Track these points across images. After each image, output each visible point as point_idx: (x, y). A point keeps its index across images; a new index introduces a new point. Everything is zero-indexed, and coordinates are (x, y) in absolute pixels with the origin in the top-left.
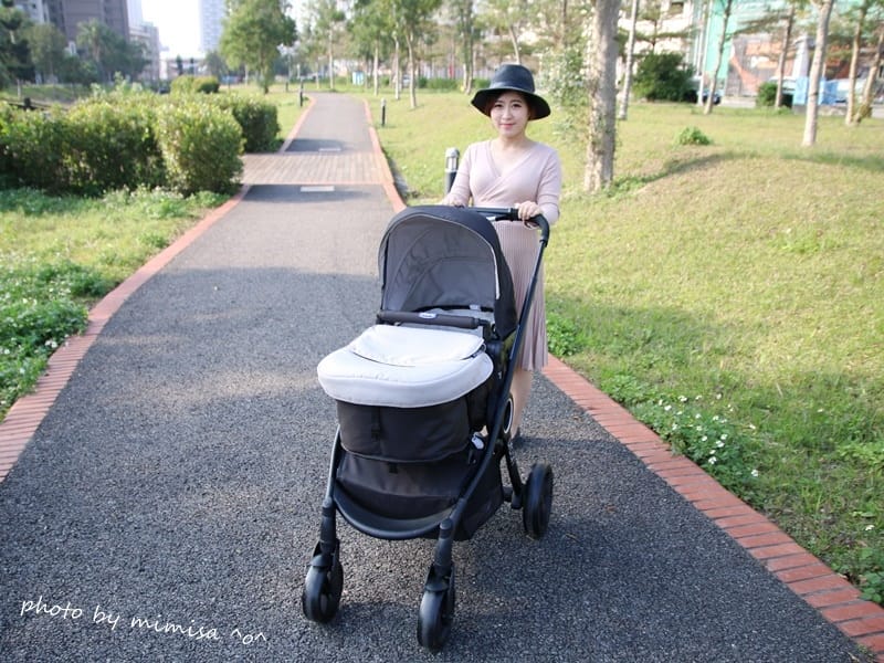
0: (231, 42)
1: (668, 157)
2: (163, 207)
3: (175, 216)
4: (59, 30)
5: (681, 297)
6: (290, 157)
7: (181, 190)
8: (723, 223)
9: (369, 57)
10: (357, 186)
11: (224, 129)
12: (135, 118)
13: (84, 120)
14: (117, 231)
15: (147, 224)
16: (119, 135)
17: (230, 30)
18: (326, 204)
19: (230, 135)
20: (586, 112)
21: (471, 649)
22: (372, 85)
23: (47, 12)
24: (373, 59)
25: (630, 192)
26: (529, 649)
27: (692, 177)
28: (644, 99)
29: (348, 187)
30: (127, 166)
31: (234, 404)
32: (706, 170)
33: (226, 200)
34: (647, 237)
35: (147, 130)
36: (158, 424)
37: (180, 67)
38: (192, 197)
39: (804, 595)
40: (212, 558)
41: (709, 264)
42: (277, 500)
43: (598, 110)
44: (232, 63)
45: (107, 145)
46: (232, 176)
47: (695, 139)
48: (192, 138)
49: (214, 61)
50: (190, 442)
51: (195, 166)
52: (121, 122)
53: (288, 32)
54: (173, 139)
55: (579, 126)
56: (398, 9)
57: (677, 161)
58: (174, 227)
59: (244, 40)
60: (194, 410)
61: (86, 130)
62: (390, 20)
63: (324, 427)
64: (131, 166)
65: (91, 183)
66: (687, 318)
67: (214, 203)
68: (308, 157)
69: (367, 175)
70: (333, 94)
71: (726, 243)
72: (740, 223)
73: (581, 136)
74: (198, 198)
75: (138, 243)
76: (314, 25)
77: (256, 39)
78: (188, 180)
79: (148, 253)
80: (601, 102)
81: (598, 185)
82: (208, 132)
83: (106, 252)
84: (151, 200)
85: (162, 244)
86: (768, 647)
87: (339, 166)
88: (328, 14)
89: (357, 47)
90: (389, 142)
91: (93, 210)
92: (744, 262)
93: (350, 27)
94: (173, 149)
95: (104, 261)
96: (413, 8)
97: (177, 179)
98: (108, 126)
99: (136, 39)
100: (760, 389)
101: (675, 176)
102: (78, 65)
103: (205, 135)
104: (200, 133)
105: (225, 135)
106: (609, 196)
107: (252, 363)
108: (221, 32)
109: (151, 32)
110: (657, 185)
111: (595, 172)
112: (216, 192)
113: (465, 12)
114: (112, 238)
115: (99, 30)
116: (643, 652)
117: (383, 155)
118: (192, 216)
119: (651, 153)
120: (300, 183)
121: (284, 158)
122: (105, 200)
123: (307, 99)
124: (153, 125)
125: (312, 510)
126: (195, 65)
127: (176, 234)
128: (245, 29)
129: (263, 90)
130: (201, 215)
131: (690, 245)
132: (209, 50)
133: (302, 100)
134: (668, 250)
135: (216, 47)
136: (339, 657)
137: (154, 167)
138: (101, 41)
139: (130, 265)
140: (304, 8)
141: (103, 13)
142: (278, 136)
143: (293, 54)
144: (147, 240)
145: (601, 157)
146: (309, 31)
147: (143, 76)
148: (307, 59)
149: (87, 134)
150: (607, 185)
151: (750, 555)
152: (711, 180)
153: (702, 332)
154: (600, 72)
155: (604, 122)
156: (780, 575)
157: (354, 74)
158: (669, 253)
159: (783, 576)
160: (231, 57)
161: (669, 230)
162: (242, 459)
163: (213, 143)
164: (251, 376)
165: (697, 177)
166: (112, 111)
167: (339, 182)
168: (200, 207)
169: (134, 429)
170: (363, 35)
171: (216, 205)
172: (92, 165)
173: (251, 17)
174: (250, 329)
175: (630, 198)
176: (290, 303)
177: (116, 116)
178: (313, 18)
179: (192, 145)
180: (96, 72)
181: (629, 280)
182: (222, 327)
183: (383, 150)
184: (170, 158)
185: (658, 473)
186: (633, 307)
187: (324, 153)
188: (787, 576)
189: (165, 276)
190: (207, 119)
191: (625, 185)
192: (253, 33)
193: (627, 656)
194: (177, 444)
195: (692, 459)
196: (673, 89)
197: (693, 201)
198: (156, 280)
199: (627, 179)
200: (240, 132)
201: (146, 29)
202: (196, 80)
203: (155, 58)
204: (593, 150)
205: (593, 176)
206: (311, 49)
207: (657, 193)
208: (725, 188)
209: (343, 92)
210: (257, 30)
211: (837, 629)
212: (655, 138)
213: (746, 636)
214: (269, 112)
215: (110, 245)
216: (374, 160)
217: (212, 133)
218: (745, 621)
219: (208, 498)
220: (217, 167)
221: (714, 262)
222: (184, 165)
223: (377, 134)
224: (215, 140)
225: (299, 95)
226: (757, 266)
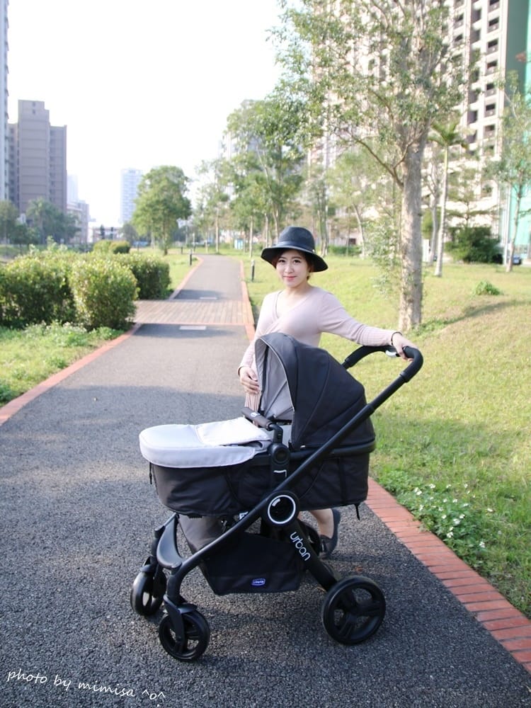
0: (141, 215)
1: (466, 304)
2: (70, 338)
3: (78, 345)
4: (14, 205)
5: (461, 412)
6: (176, 303)
7: (85, 326)
8: (501, 355)
9: (247, 229)
10: (224, 326)
11: (122, 280)
12: (55, 270)
13: (17, 271)
14: (30, 355)
15: (54, 351)
16: (43, 282)
17: (140, 207)
18: (197, 340)
19: (126, 284)
20: (399, 269)
21: (218, 669)
22: (248, 250)
23: (7, 193)
24: (249, 229)
25: (433, 333)
26: (264, 671)
27: (482, 320)
28: (461, 262)
29: (217, 327)
30: (47, 307)
31: (86, 484)
32: (494, 314)
33: (120, 335)
34: (441, 366)
35: (64, 280)
36: (24, 496)
37: (103, 234)
38: (94, 331)
39: (502, 641)
40: (38, 594)
41: (486, 386)
42: (99, 554)
43: (407, 268)
44: (141, 231)
45: (33, 290)
46: (126, 316)
47: (488, 290)
48: (97, 287)
49: (129, 230)
50: (44, 510)
51: (97, 308)
52: (45, 273)
53: (184, 209)
54: (83, 287)
55: (393, 281)
56: (267, 192)
57: (473, 308)
58: (75, 354)
59: (151, 214)
60: (54, 487)
61: (19, 278)
62: (261, 200)
63: (150, 503)
64: (50, 306)
65: (18, 318)
66: (462, 429)
67: (111, 336)
68: (190, 303)
69: (234, 318)
70: (217, 257)
71: (502, 370)
72: (514, 354)
73: (395, 288)
74: (99, 332)
75: (45, 364)
76: (205, 204)
77: (160, 214)
78: (92, 318)
79: (51, 372)
80: (410, 262)
81: (409, 327)
82: (110, 282)
83: (17, 370)
84: (61, 332)
85: (63, 366)
86: (460, 679)
87: (213, 311)
88: (215, 196)
89: (238, 221)
90: (256, 294)
91: (16, 338)
92: (514, 385)
93: (232, 206)
94: (82, 294)
95: (14, 376)
96: (278, 192)
97: (84, 317)
98: (35, 275)
99: (71, 212)
100: (509, 483)
101: (470, 319)
102: (26, 230)
103: (107, 284)
104: (103, 282)
105: (122, 285)
106: (418, 335)
107: (108, 454)
108: (136, 209)
109: (83, 207)
110: (455, 326)
111: (407, 317)
112: (113, 328)
113: (321, 195)
114: (25, 360)
115: (44, 205)
116: (355, 678)
117: (249, 303)
118: (91, 346)
119: (453, 302)
120: (178, 323)
121: (172, 303)
122: (26, 331)
123: (196, 259)
124: (69, 276)
125: (124, 562)
126: (114, 233)
127: (76, 358)
128: (152, 207)
129: (163, 252)
130: (99, 346)
131: (473, 372)
132: (126, 221)
133: (191, 260)
134: (456, 376)
135: (130, 219)
136: (114, 670)
137: (68, 308)
138: (44, 214)
139: (35, 380)
140: (198, 192)
141: (48, 193)
142: (169, 287)
143: (190, 225)
144: (52, 362)
145: (411, 304)
146: (201, 208)
147: (74, 240)
148: (200, 230)
149: (20, 281)
150: (417, 327)
151: (465, 608)
152: (497, 322)
153: (472, 438)
154: (408, 240)
155: (412, 278)
156: (486, 625)
157: (236, 241)
158: (457, 378)
159: (487, 625)
160: (140, 226)
161: (459, 361)
162: (80, 524)
163: (113, 291)
164: (105, 464)
165: (487, 321)
166: (39, 264)
167: (211, 323)
168: (99, 339)
169: (5, 499)
170: (241, 211)
171: (111, 338)
172: (20, 305)
173: (157, 198)
174: (114, 430)
175: (433, 336)
176: (149, 411)
177: (42, 268)
178: (205, 199)
179: (97, 291)
180: (39, 236)
181: (422, 400)
182: (92, 428)
183: (250, 300)
184: (80, 301)
185: (405, 545)
186: (422, 420)
187: (203, 301)
188: (492, 625)
189: (59, 388)
190: (110, 271)
191: (430, 326)
192: (158, 210)
193: (341, 680)
194: (34, 512)
195: (436, 534)
196: (483, 253)
197: (480, 338)
198: (52, 391)
199: (433, 322)
200: (135, 283)
201: (79, 205)
202: (113, 244)
203: (85, 228)
204: (405, 298)
205: (405, 319)
206: (203, 222)
207: (454, 332)
208: (506, 328)
209: (225, 255)
210: (161, 207)
211: (523, 668)
212: (458, 290)
213: (444, 669)
214: (162, 269)
215: (22, 365)
216: (242, 306)
217: (112, 283)
218: (447, 658)
219: (47, 550)
220: (115, 309)
221: (491, 385)
222: (90, 307)
223: (247, 287)
224: (114, 288)
225: (189, 256)
226: (523, 388)
